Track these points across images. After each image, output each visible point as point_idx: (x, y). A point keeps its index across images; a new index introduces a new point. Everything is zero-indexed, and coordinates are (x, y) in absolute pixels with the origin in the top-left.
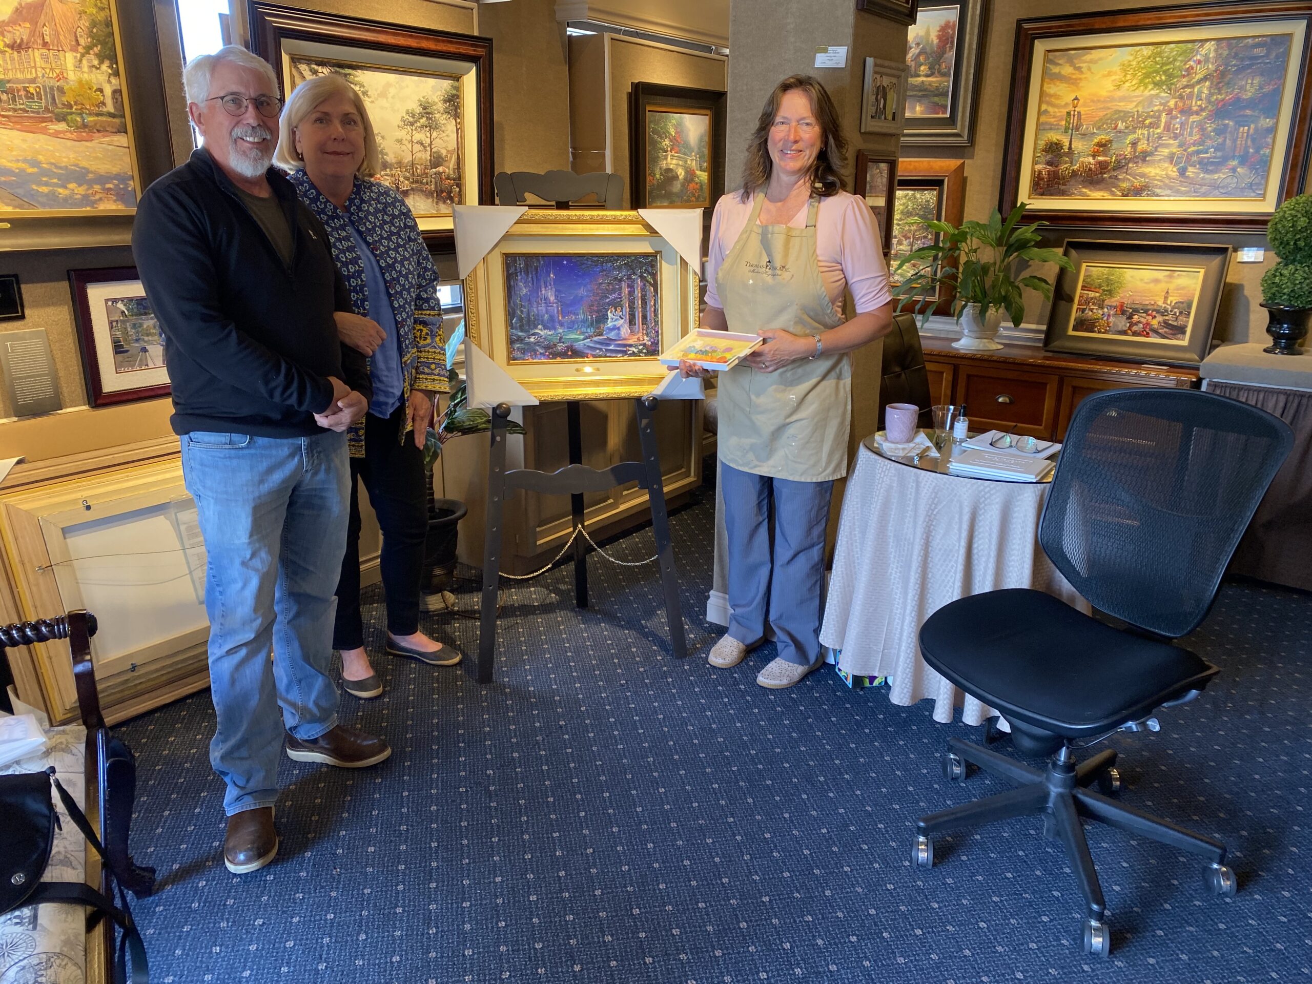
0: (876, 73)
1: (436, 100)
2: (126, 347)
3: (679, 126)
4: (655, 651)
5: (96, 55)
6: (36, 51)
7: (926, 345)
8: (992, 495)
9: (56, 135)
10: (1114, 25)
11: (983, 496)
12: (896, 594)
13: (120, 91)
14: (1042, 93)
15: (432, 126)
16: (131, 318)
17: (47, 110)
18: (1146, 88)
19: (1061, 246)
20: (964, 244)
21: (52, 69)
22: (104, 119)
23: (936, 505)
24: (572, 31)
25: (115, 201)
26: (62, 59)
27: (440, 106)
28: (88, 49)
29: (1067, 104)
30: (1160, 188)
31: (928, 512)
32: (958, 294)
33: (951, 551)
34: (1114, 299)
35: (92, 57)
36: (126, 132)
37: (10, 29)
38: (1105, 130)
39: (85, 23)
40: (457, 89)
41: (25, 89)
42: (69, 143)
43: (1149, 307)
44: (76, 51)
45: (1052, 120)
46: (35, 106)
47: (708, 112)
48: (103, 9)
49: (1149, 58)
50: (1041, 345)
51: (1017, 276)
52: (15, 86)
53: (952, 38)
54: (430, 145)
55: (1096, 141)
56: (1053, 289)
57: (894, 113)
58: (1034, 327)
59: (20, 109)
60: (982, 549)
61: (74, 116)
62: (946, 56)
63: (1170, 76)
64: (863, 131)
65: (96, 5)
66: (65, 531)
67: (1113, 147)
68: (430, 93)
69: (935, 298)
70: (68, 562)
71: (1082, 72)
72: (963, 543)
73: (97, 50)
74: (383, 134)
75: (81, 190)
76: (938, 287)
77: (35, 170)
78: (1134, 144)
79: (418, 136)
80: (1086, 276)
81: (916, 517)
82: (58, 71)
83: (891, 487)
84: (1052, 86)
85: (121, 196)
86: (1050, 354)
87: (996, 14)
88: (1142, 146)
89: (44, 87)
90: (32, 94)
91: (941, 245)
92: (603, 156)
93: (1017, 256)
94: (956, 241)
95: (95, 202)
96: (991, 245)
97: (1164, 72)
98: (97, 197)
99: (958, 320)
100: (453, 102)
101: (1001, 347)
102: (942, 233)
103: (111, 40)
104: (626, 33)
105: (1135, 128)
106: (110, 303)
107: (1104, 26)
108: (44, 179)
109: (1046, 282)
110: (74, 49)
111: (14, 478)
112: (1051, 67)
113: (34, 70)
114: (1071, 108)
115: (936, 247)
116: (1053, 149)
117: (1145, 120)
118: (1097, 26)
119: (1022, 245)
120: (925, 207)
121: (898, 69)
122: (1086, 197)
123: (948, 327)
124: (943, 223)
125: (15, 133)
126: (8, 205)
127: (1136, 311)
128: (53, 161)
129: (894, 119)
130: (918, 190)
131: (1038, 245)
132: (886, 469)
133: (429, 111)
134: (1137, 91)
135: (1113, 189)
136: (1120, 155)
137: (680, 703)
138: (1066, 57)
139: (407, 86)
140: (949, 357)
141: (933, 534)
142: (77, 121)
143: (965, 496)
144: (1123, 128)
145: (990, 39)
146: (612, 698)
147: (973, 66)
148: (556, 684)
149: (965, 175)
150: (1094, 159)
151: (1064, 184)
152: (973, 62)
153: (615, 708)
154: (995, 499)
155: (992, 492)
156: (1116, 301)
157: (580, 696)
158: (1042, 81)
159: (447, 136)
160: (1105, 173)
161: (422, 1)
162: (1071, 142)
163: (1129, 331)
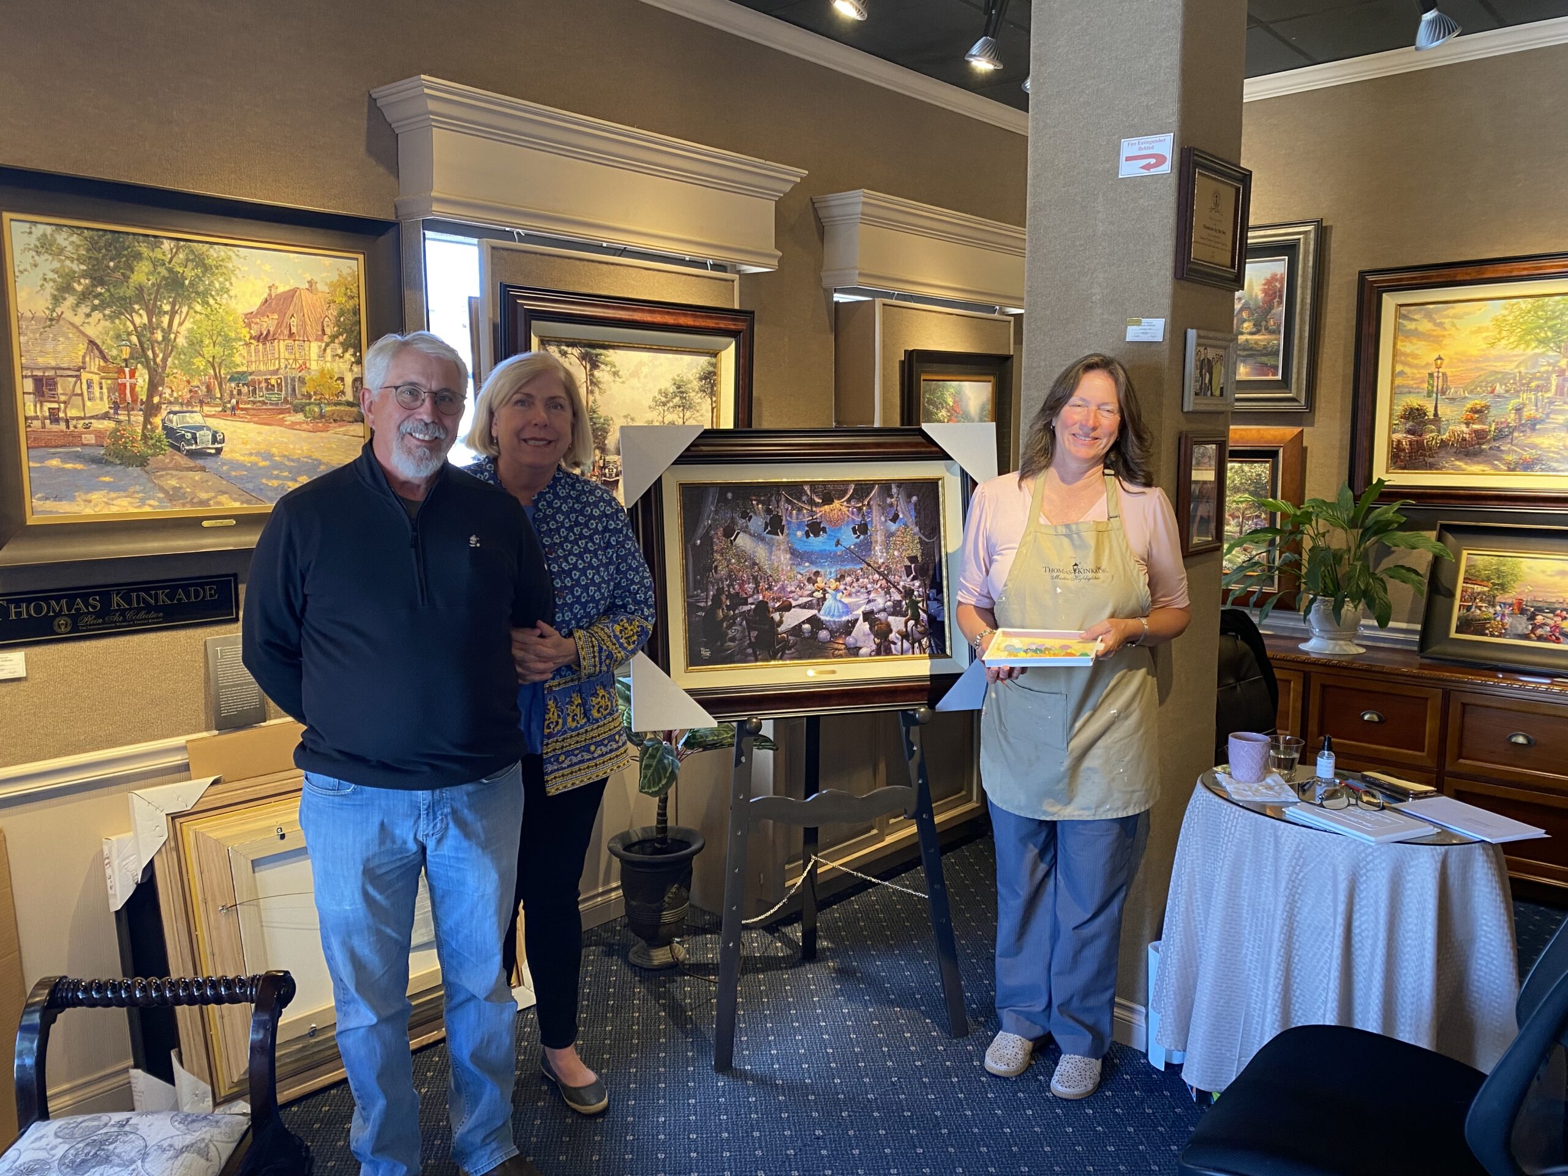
1: (692, 378)
3: (958, 395)
5: (341, 343)
6: (282, 342)
8: (1375, 858)
9: (292, 426)
10: (1480, 277)
11: (1364, 859)
12: (1253, 982)
14: (1394, 352)
15: (686, 405)
17: (286, 401)
18: (1528, 346)
19: (1432, 529)
20: (1307, 526)
21: (295, 360)
22: (342, 408)
23: (1301, 867)
24: (839, 298)
26: (307, 349)
27: (696, 384)
28: (334, 337)
29: (1428, 364)
30: (1557, 461)
31: (1291, 876)
32: (1303, 586)
33: (1323, 928)
34: (1507, 596)
35: (337, 346)
37: (258, 320)
38: (1479, 393)
39: (333, 312)
40: (714, 366)
41: (266, 380)
42: (304, 434)
43: (1557, 606)
44: (322, 340)
46: (274, 398)
47: (992, 378)
48: (353, 297)
49: (1529, 312)
50: (1416, 648)
51: (1377, 564)
52: (256, 378)
53: (1281, 291)
55: (1469, 406)
56: (1426, 581)
58: (1403, 625)
59: (259, 402)
60: (1366, 929)
61: (312, 407)
62: (1273, 311)
63: (1558, 332)
64: (1185, 410)
65: (346, 294)
66: (255, 864)
67: (1490, 414)
68: (685, 371)
69: (1274, 589)
70: (255, 901)
71: (1445, 329)
72: (1340, 920)
73: (341, 339)
74: (632, 416)
76: (1276, 576)
77: (266, 463)
78: (1518, 410)
79: (669, 417)
80: (1469, 567)
81: (1276, 881)
82: (301, 362)
83: (1241, 842)
84: (1408, 344)
86: (1428, 661)
87: (1332, 266)
88: (1529, 412)
89: (286, 378)
90: (273, 386)
91: (1278, 527)
93: (1377, 542)
94: (1297, 525)
96: (1343, 528)
97: (1549, 328)
99: (1306, 616)
100: (710, 379)
101: (1362, 650)
102: (1279, 514)
103: (357, 328)
104: (900, 297)
105: (1518, 392)
107: (1468, 278)
108: (276, 472)
109: (1416, 573)
110: (319, 339)
111: (207, 802)
112: (1405, 322)
113: (277, 362)
114: (1433, 369)
115: (1272, 528)
116: (1415, 415)
117: (1529, 383)
118: (1459, 278)
119: (1382, 528)
120: (1257, 482)
121: (1225, 340)
122: (1460, 471)
123: (1291, 624)
124: (1280, 502)
125: (252, 425)
126: (235, 500)
127: (1539, 610)
128: (286, 453)
129: (1221, 395)
130: (1246, 462)
131: (1402, 527)
132: (1234, 818)
133: (683, 390)
134: (1517, 349)
135: (1496, 462)
136: (1502, 423)
137: (969, 1113)
138: (1423, 312)
139: (661, 364)
140: (1297, 662)
141: (1298, 905)
142: (315, 412)
143: (1340, 858)
144: (1502, 391)
145: (1327, 293)
146: (881, 1102)
147: (1308, 323)
148: (810, 1078)
149: (1305, 444)
150: (1468, 427)
151: (1430, 457)
152: (1307, 318)
153: (886, 1116)
154: (1380, 863)
155: (1375, 854)
156: (1511, 597)
157: (841, 1096)
158: (1395, 338)
159: (702, 415)
160: (1483, 444)
161: (680, 276)
162: (1436, 407)
163: (1532, 635)
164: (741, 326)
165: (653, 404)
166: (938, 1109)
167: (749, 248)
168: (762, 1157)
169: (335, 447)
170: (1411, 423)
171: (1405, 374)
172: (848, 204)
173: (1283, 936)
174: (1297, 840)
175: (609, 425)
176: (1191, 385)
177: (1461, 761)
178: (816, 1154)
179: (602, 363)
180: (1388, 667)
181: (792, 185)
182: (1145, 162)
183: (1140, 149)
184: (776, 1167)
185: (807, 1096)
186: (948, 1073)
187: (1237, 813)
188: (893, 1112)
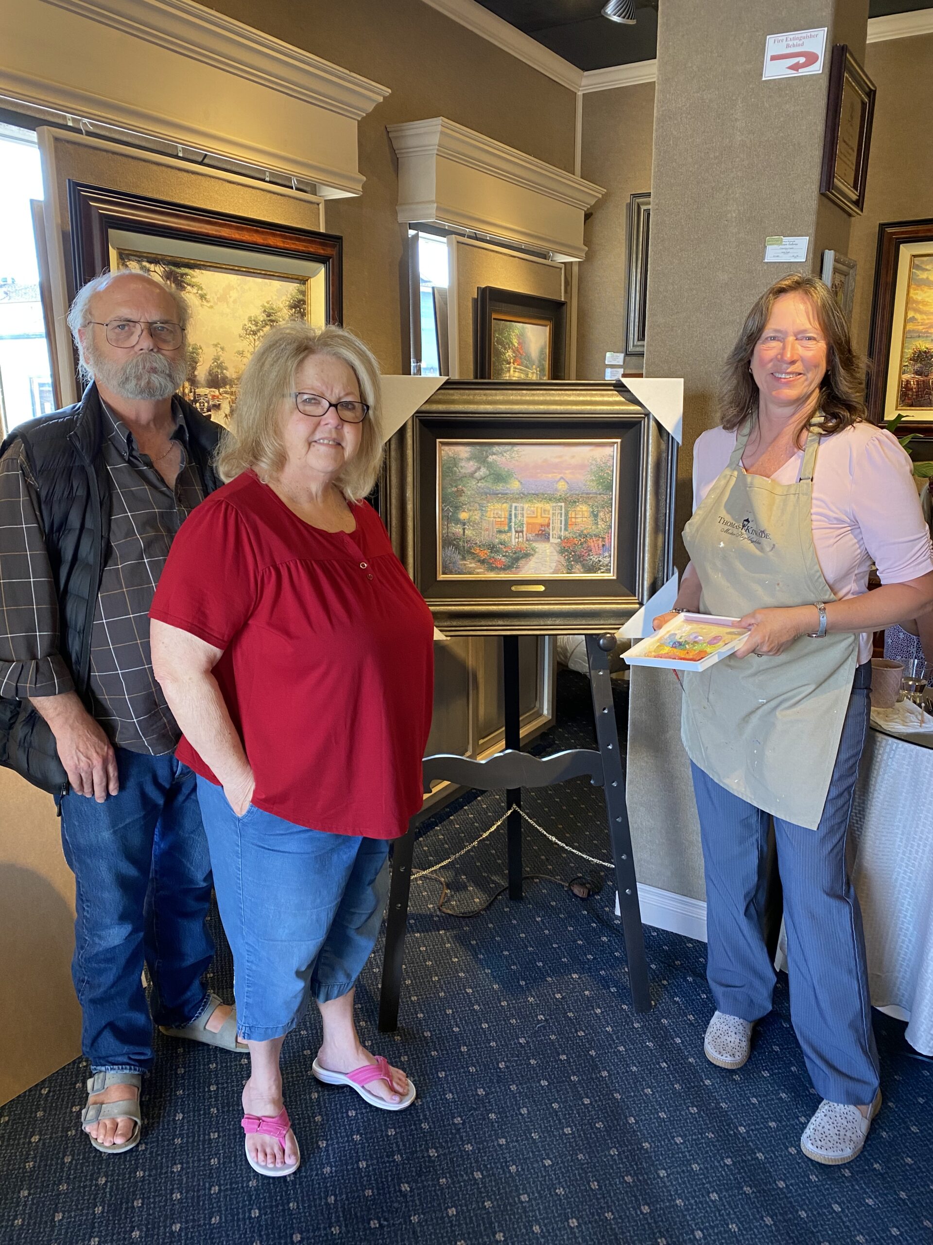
0: (834, 268)
1: (281, 306)
3: (521, 337)
14: (909, 301)
27: (286, 313)
40: (303, 293)
47: (549, 323)
74: (222, 345)
84: (919, 292)
100: (299, 307)
112: (918, 272)
116: (923, 358)
121: (848, 265)
133: (273, 318)
137: (621, 1048)
139: (251, 290)
146: (535, 1046)
148: (457, 1026)
153: (542, 1063)
157: (493, 1044)
158: (909, 286)
161: (265, 193)
164: (328, 251)
165: (243, 333)
166: (592, 1048)
167: (335, 169)
168: (430, 1132)
170: (919, 365)
171: (916, 319)
172: (425, 133)
175: (197, 354)
178: (484, 1119)
179: (188, 284)
181: (374, 105)
182: (794, 61)
183: (788, 46)
184: (446, 1142)
185: (460, 1048)
188: (549, 1057)
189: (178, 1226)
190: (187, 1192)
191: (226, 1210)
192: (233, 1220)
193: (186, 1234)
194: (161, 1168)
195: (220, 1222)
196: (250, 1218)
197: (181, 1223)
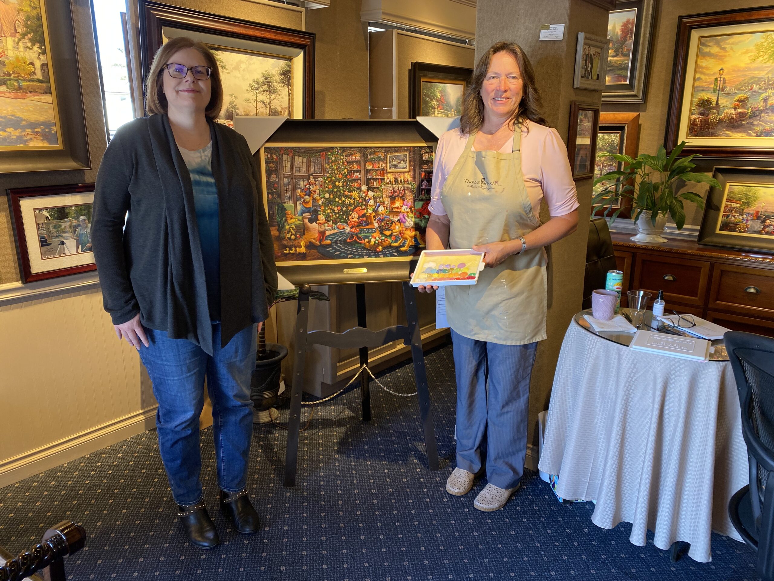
0: (585, 44)
1: (275, 74)
2: (49, 241)
3: (443, 92)
4: (415, 463)
5: (30, 39)
7: (615, 240)
8: (681, 369)
10: (751, 18)
11: (674, 369)
12: (600, 438)
13: (47, 65)
14: (696, 67)
15: (271, 91)
16: (53, 221)
19: (711, 171)
20: (639, 170)
22: (35, 83)
23: (635, 373)
24: (371, 29)
25: (42, 140)
26: (4, 42)
27: (278, 78)
28: (24, 35)
29: (715, 73)
31: (628, 379)
32: (634, 205)
33: (646, 410)
34: (750, 209)
35: (27, 41)
36: (51, 93)
38: (743, 90)
39: (22, 17)
40: (290, 66)
42: (8, 100)
44: (15, 37)
45: (704, 84)
47: (463, 83)
48: (36, 8)
50: (696, 240)
51: (677, 192)
53: (632, 30)
54: (270, 104)
55: (737, 98)
56: (705, 201)
57: (598, 75)
58: (689, 227)
60: (672, 411)
61: (12, 82)
62: (627, 42)
64: (575, 87)
65: (30, 6)
67: (749, 103)
68: (270, 68)
69: (618, 206)
71: (726, 51)
72: (657, 406)
73: (30, 36)
74: (235, 95)
75: (17, 133)
76: (620, 199)
78: (765, 100)
79: (261, 97)
80: (730, 192)
81: (617, 382)
83: (597, 357)
84: (703, 61)
85: (46, 137)
86: (701, 246)
87: (663, 13)
88: (771, 101)
91: (622, 170)
92: (391, 111)
93: (678, 178)
94: (633, 169)
95: (26, 141)
96: (659, 170)
98: (28, 137)
99: (635, 221)
100: (287, 75)
101: (666, 241)
102: (623, 163)
103: (41, 29)
104: (408, 30)
105: (766, 89)
106: (37, 211)
107: (743, 19)
109: (699, 196)
110: (13, 35)
112: (703, 48)
114: (718, 76)
115: (619, 172)
116: (705, 105)
118: (738, 19)
119: (682, 170)
120: (612, 145)
121: (601, 42)
122: (728, 137)
123: (626, 226)
124: (624, 156)
127: (768, 217)
129: (598, 79)
130: (606, 133)
131: (694, 170)
132: (594, 342)
133: (269, 80)
134: (768, 63)
135: (750, 132)
136: (755, 108)
138: (714, 41)
139: (254, 63)
140: (629, 247)
141: (631, 396)
142: (14, 85)
143: (659, 369)
144: (757, 89)
145: (659, 30)
146: (381, 505)
147: (646, 49)
148: (341, 490)
149: (640, 123)
150: (735, 111)
151: (712, 128)
152: (646, 46)
153: (382, 514)
154: (684, 372)
155: (681, 367)
156: (753, 210)
157: (358, 502)
158: (697, 57)
159: (282, 98)
160: (743, 120)
162: (718, 99)
163: (763, 232)
164: (306, 42)
166: (414, 509)
169: (32, 109)
170: (702, 109)
171: (701, 79)
173: (621, 415)
174: (633, 357)
176: (579, 71)
177: (718, 302)
178: (338, 539)
180: (680, 250)
185: (338, 502)
186: (421, 486)
187: (596, 340)
188: (387, 511)
189: (158, 573)
190: (167, 558)
191: (185, 568)
192: (186, 574)
193: (161, 577)
194: (159, 544)
195: (180, 574)
196: (196, 573)
197: (160, 572)
